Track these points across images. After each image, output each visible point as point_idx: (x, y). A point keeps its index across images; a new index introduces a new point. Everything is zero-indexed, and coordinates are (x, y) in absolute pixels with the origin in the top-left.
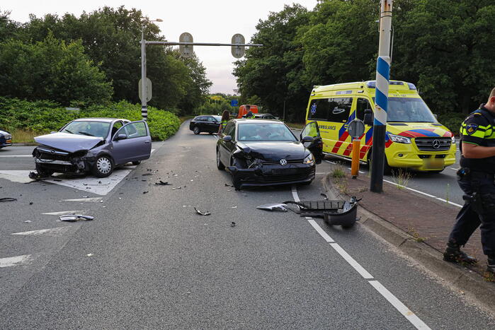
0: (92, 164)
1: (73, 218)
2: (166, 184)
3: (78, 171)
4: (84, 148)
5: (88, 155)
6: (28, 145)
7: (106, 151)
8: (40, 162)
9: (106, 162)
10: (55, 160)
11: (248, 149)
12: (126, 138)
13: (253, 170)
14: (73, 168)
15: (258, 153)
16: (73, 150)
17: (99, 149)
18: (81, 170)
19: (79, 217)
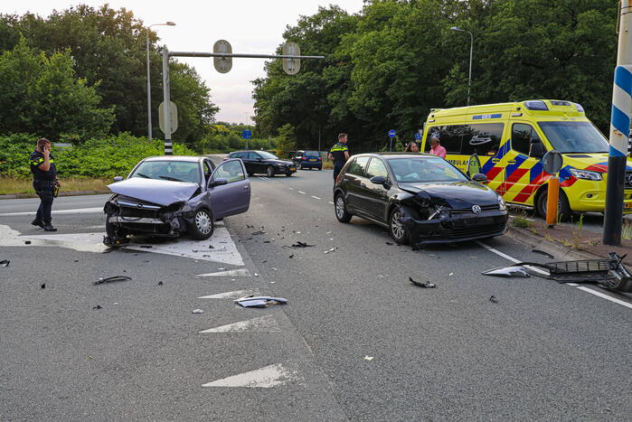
0: (191, 221)
1: (262, 303)
2: (305, 245)
3: (172, 232)
4: (181, 200)
5: (186, 209)
6: (20, 198)
7: (205, 203)
8: (122, 221)
9: (205, 218)
10: (141, 217)
11: (424, 193)
12: (226, 183)
13: (436, 221)
14: (165, 228)
15: (438, 198)
16: (167, 203)
17: (197, 200)
18: (175, 230)
19: (268, 300)
